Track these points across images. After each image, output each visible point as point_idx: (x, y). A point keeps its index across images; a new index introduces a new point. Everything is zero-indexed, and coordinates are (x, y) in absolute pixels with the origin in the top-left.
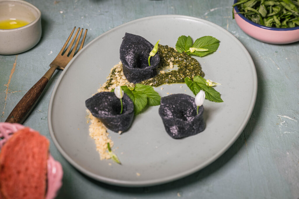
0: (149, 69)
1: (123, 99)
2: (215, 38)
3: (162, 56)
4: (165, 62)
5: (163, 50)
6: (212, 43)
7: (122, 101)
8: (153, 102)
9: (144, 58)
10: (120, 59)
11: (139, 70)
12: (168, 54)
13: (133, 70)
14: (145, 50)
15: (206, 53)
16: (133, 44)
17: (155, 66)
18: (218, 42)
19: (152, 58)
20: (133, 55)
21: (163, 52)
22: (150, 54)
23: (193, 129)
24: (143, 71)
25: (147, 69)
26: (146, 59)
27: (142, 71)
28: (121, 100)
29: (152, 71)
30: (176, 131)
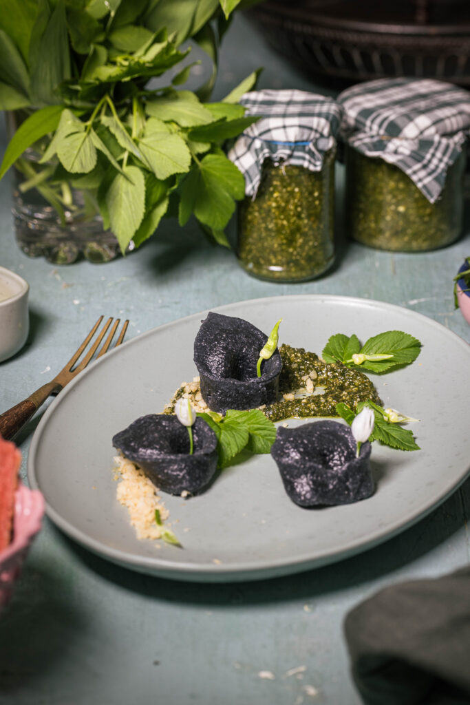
0: (258, 383)
1: (193, 427)
2: (410, 335)
3: (290, 367)
4: (297, 380)
5: (293, 355)
6: (405, 345)
7: (193, 434)
8: (263, 443)
9: (248, 363)
10: (194, 360)
11: (234, 384)
12: (304, 365)
13: (220, 382)
14: (250, 346)
15: (389, 365)
16: (225, 332)
17: (271, 379)
18: (417, 346)
19: (266, 363)
20: (223, 354)
21: (292, 359)
22: (260, 355)
23: (347, 488)
24: (244, 386)
25: (253, 383)
26: (251, 365)
27: (241, 386)
28: (190, 430)
29: (265, 389)
30: (307, 488)
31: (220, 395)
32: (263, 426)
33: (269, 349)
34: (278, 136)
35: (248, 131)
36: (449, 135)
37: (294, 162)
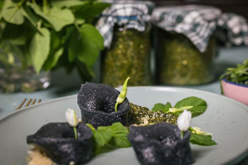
0: (116, 115)
2: (200, 99)
3: (134, 113)
4: (139, 120)
5: (135, 107)
6: (197, 105)
8: (121, 141)
9: (110, 106)
10: (78, 103)
11: (101, 114)
12: (141, 112)
13: (93, 113)
14: (111, 96)
16: (96, 89)
19: (120, 106)
20: (95, 100)
21: (135, 109)
22: (117, 101)
24: (108, 116)
25: (113, 114)
26: (112, 107)
27: (106, 115)
28: (75, 130)
29: (120, 118)
31: (93, 121)
32: (121, 131)
33: (122, 97)
34: (121, 13)
35: (104, 12)
36: (209, 21)
37: (130, 26)
